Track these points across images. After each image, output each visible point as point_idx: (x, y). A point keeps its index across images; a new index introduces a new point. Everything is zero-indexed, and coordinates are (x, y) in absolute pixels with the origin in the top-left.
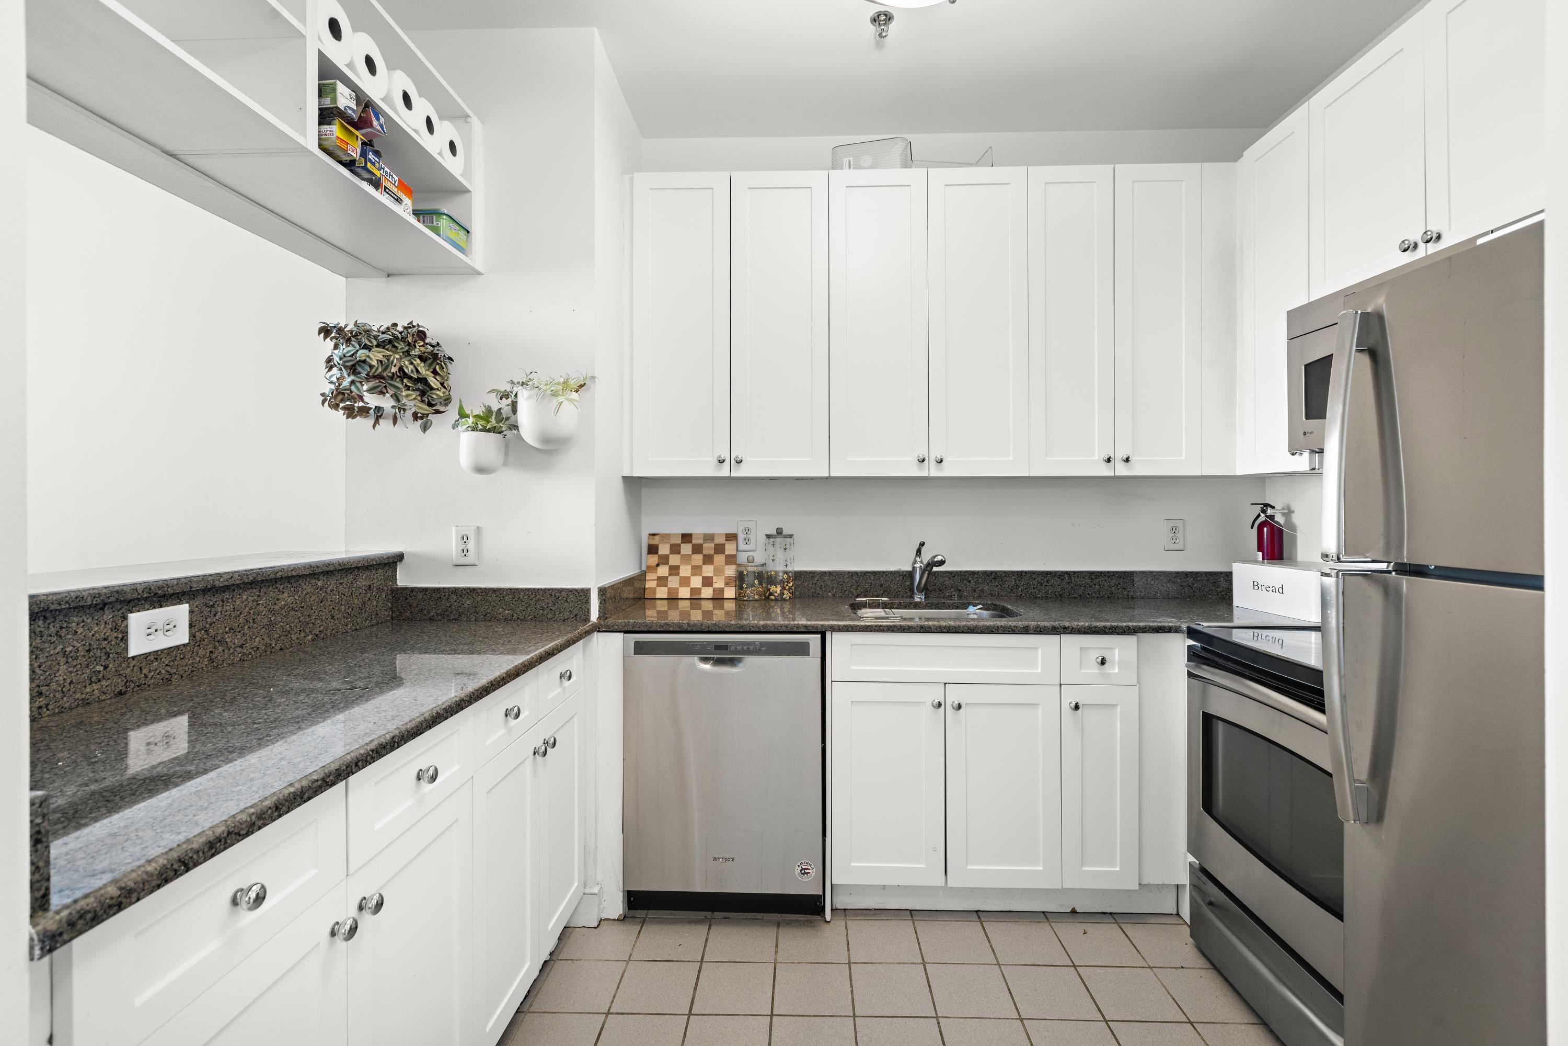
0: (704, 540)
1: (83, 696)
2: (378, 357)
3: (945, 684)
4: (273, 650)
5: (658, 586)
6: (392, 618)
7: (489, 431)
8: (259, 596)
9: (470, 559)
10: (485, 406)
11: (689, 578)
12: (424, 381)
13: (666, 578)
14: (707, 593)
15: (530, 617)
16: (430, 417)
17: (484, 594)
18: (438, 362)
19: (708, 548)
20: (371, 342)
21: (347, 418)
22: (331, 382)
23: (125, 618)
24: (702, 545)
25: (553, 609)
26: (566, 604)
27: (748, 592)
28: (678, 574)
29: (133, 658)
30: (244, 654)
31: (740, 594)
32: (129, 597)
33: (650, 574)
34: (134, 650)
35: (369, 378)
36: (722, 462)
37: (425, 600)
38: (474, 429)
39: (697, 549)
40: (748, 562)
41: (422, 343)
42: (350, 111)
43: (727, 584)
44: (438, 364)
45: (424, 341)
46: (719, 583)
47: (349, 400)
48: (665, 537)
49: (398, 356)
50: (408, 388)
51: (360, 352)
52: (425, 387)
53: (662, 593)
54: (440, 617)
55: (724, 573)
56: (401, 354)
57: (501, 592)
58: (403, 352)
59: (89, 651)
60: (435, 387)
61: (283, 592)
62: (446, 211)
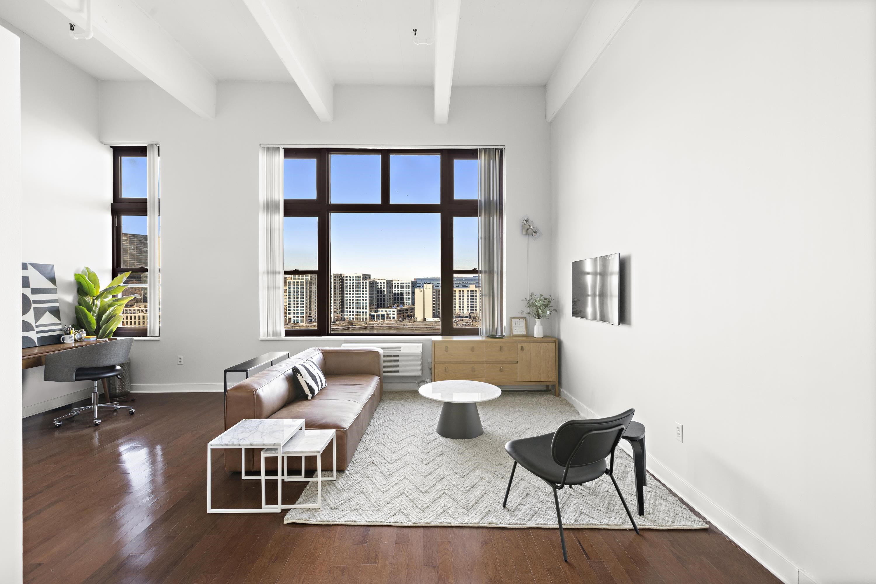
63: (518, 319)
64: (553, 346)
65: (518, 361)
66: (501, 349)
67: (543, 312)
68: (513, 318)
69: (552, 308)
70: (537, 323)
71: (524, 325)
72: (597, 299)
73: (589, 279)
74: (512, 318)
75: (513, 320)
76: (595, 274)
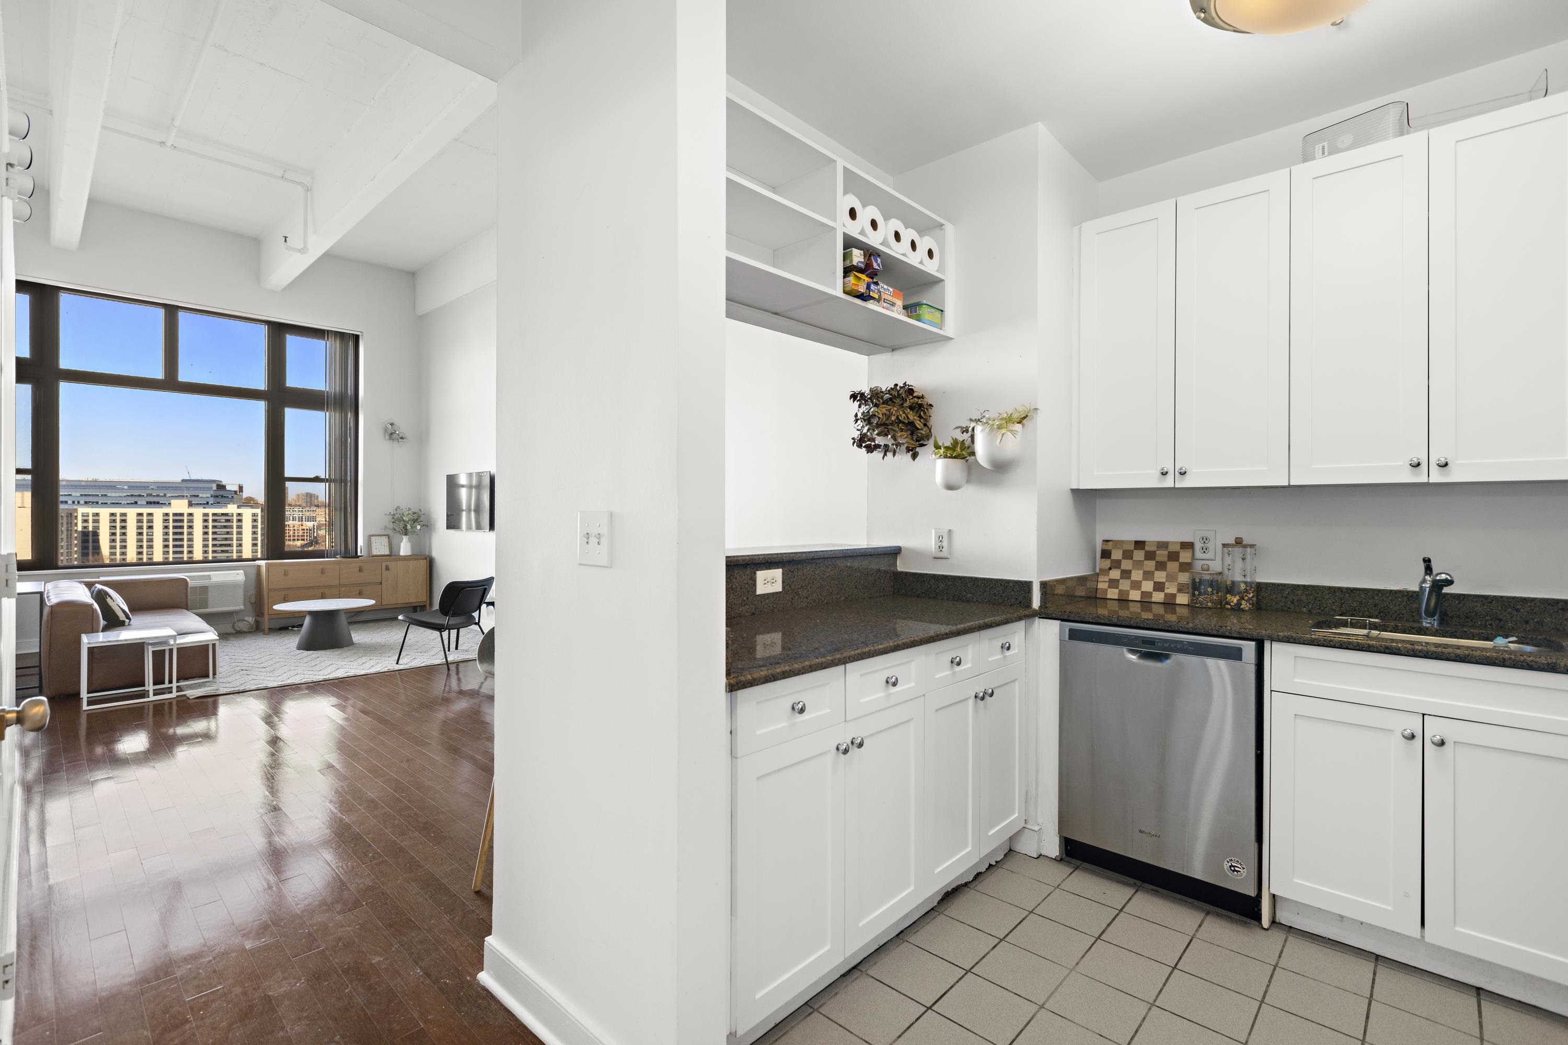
0: (1158, 547)
1: (739, 612)
2: (883, 411)
3: (1424, 715)
4: (823, 603)
5: (1109, 587)
6: (894, 593)
7: (955, 457)
8: (815, 568)
9: (945, 553)
10: (953, 439)
11: (1141, 582)
12: (912, 424)
13: (1118, 581)
14: (1158, 597)
15: (986, 600)
16: (918, 449)
17: (953, 580)
18: (923, 409)
19: (1162, 555)
20: (879, 401)
21: (867, 453)
22: (858, 430)
23: (755, 573)
24: (1155, 552)
25: (1003, 595)
26: (1013, 593)
27: (1200, 599)
28: (1129, 578)
29: (758, 595)
30: (808, 603)
31: (1192, 600)
32: (757, 562)
33: (1102, 577)
34: (759, 592)
35: (878, 426)
36: (1164, 474)
37: (914, 582)
38: (946, 457)
39: (1150, 556)
40: (1203, 571)
41: (911, 397)
42: (860, 264)
43: (1180, 591)
44: (922, 410)
45: (912, 395)
46: (1171, 589)
47: (868, 441)
48: (1118, 543)
49: (896, 409)
50: (902, 430)
51: (872, 410)
52: (913, 428)
53: (1113, 594)
54: (924, 595)
55: (1177, 579)
56: (898, 407)
57: (965, 579)
58: (899, 405)
59: (741, 589)
60: (920, 428)
61: (828, 568)
62: (925, 302)
63: (379, 537)
64: (423, 564)
65: (381, 583)
66: (360, 570)
67: (412, 527)
68: (373, 536)
69: (422, 523)
70: (404, 540)
71: (387, 544)
72: (473, 514)
73: (463, 493)
74: (370, 536)
75: (373, 538)
76: (470, 487)
